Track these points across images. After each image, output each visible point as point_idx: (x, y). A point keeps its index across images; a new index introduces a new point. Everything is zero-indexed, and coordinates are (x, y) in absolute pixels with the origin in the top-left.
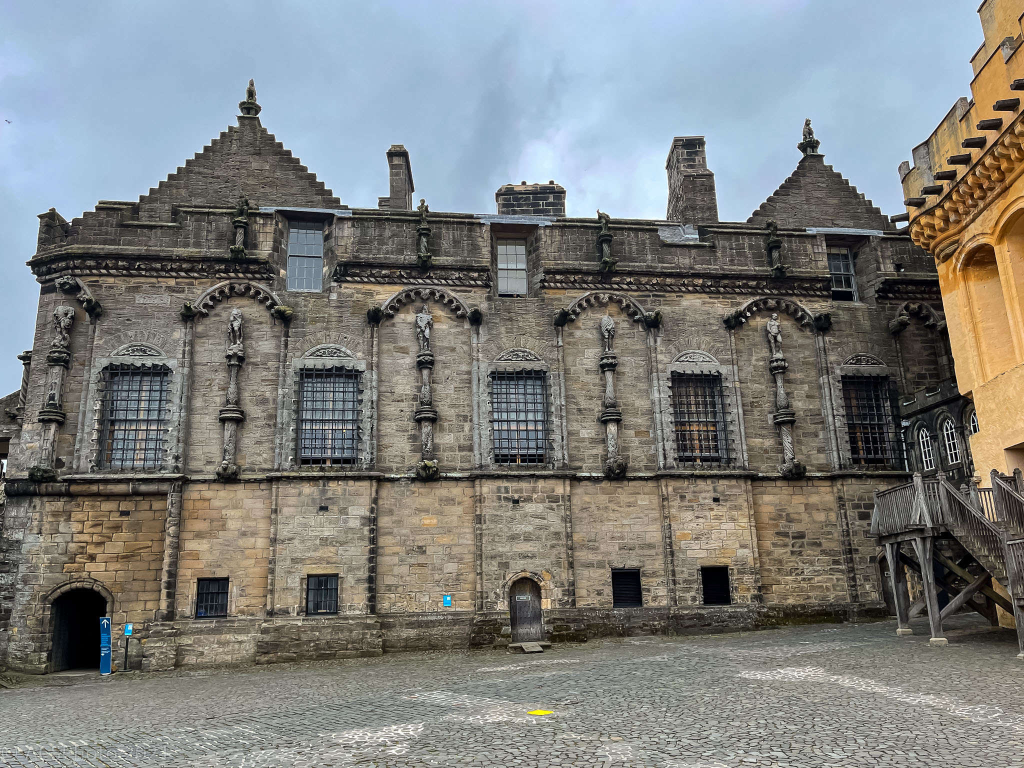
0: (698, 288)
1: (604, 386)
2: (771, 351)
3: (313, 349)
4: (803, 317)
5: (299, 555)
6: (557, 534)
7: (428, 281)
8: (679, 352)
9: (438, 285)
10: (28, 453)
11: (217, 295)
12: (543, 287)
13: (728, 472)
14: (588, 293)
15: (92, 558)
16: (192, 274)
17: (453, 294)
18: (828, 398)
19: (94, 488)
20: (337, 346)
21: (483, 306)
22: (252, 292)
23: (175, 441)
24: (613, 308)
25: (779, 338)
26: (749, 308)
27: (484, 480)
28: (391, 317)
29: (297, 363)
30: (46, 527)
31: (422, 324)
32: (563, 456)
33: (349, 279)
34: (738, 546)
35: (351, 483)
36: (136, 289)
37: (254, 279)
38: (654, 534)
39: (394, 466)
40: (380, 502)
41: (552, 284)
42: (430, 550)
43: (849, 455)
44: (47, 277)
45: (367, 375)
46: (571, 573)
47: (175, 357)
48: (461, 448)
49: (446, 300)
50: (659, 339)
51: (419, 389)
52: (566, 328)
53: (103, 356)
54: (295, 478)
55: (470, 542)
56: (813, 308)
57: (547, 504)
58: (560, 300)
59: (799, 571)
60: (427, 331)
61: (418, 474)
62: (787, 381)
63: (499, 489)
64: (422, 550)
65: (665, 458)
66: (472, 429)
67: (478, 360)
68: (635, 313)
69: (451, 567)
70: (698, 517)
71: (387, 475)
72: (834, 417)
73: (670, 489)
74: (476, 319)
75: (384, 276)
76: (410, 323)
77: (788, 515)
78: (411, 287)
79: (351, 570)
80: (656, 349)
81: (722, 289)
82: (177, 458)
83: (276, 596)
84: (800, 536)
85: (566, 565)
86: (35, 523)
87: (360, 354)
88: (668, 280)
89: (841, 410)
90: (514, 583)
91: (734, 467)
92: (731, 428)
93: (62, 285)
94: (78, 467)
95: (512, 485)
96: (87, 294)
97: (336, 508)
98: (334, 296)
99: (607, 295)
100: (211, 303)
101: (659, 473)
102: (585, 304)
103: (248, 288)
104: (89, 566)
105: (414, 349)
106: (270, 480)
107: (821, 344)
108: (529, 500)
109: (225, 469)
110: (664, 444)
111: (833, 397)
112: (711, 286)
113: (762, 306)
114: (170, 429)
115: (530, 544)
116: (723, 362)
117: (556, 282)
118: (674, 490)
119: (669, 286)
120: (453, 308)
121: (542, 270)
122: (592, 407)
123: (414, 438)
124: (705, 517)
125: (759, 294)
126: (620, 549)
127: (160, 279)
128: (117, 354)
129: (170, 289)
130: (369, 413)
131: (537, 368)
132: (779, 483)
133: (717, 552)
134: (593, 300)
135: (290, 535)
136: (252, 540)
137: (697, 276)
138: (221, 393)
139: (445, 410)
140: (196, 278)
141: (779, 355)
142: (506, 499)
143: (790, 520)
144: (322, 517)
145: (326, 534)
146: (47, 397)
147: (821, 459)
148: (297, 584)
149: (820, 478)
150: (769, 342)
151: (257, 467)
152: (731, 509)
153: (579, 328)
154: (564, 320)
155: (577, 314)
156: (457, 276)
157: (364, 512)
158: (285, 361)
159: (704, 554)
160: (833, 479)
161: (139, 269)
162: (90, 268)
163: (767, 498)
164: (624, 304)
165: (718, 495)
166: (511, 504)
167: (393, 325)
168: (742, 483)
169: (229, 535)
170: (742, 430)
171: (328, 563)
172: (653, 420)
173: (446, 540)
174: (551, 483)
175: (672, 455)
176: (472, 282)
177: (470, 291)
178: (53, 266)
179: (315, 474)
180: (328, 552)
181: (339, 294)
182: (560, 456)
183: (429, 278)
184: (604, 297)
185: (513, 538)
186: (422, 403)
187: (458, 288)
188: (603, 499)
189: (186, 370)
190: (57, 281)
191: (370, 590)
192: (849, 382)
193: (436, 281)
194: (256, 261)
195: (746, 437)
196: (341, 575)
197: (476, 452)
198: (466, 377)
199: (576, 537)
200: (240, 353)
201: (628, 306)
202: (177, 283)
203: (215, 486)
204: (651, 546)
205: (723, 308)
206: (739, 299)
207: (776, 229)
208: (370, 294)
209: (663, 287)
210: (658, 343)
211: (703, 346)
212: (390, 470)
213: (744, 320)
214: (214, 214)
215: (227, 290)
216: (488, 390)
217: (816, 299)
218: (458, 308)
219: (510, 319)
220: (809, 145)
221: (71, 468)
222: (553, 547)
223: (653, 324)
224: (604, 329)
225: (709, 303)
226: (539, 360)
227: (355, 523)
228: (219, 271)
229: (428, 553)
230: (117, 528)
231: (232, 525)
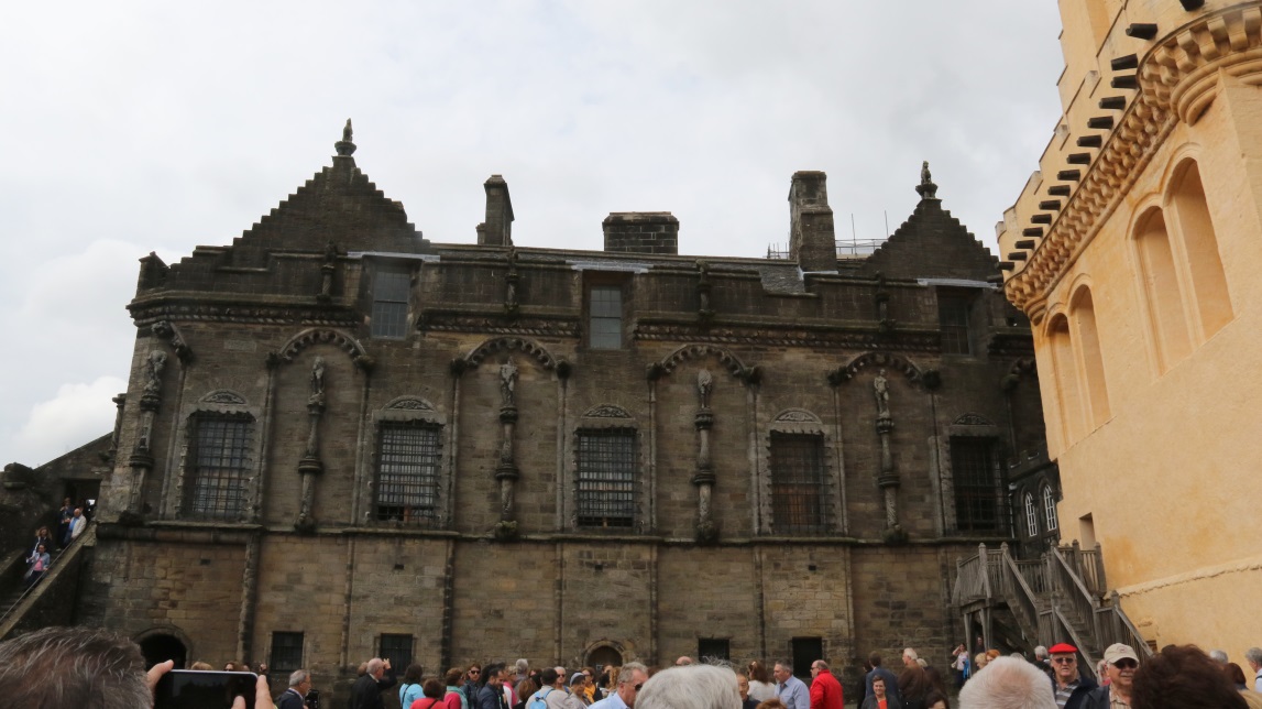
0: (802, 342)
1: (699, 445)
2: (878, 409)
3: (392, 401)
4: (912, 374)
5: (372, 613)
6: (641, 602)
7: (515, 331)
8: (780, 410)
9: (524, 335)
10: (118, 497)
11: (302, 342)
12: (637, 338)
13: (824, 539)
14: (685, 345)
15: (174, 605)
16: (278, 321)
17: (540, 345)
18: (935, 460)
19: (178, 535)
20: (418, 398)
21: (572, 358)
22: (336, 339)
23: (255, 491)
24: (712, 362)
25: (886, 396)
26: (856, 363)
27: (565, 544)
28: (476, 367)
29: (377, 414)
30: (132, 572)
31: (507, 376)
32: (651, 519)
33: (433, 327)
34: (833, 616)
35: (427, 542)
36: (224, 335)
37: (339, 326)
38: (746, 603)
39: (473, 525)
40: (457, 563)
41: (646, 336)
42: (507, 615)
43: (953, 520)
44: (145, 321)
45: (447, 429)
46: (654, 642)
47: (258, 405)
48: (543, 509)
49: (533, 351)
50: (759, 397)
51: (501, 444)
52: (660, 382)
53: (191, 402)
54: (370, 534)
55: (549, 608)
56: (921, 363)
57: (633, 571)
58: (653, 352)
59: (898, 643)
60: (511, 385)
61: (496, 535)
62: (894, 442)
63: (581, 554)
64: (499, 614)
65: (760, 523)
66: (555, 489)
67: (564, 416)
68: (734, 368)
69: (529, 633)
70: (792, 586)
71: (465, 535)
72: (940, 480)
73: (764, 557)
74: (564, 372)
75: (470, 325)
76: (494, 374)
77: (889, 584)
78: (497, 336)
79: (424, 631)
80: (755, 407)
81: (827, 344)
82: (256, 508)
83: (349, 653)
84: (901, 606)
85: (649, 634)
86: (122, 567)
87: (440, 407)
88: (770, 333)
89: (948, 472)
90: (595, 652)
91: (833, 534)
92: (832, 492)
93: (157, 330)
94: (164, 514)
95: (596, 551)
96: (180, 339)
97: (411, 568)
98: (417, 346)
99: (705, 348)
100: (295, 350)
101: (754, 539)
102: (681, 357)
103: (332, 336)
104: (171, 613)
105: (498, 401)
106: (346, 535)
107: (930, 403)
108: (613, 565)
109: (303, 522)
110: (759, 509)
111: (940, 459)
112: (815, 340)
113: (869, 361)
114: (251, 478)
115: (612, 611)
116: (825, 421)
117: (650, 333)
118: (769, 557)
119: (770, 338)
120: (541, 360)
121: (635, 320)
122: (685, 467)
123: (494, 497)
124: (800, 587)
125: (865, 349)
126: (709, 618)
127: (249, 326)
128: (204, 400)
129: (258, 336)
130: (448, 470)
131: (627, 425)
132: (881, 551)
133: (810, 623)
134: (689, 352)
135: (365, 593)
136: (327, 596)
137: (801, 329)
138: (301, 443)
139: (528, 468)
140: (281, 325)
141: (885, 414)
142: (589, 565)
143: (890, 589)
144: (398, 576)
145: (401, 593)
146: (138, 442)
147: (925, 524)
148: (371, 643)
149: (924, 545)
150: (876, 399)
151: (334, 521)
152: (827, 577)
153: (674, 382)
154: (658, 374)
155: (673, 368)
156: (545, 325)
157: (440, 572)
158: (365, 412)
159: (796, 625)
160: (937, 546)
161: (229, 315)
162: (184, 313)
163: (867, 566)
164: (723, 358)
165: (815, 563)
166: (593, 570)
167: (477, 376)
168: (840, 550)
169: (304, 589)
170: (844, 495)
171: (402, 623)
172: (749, 482)
173: (524, 605)
174: (637, 549)
175: (767, 520)
176: (562, 332)
177: (558, 342)
178: (150, 311)
179: (391, 531)
180: (403, 611)
181: (423, 343)
182: (648, 520)
183: (515, 327)
184: (702, 349)
185: (595, 605)
186: (503, 460)
187: (546, 338)
188: (692, 566)
189: (268, 419)
190: (154, 326)
191: (444, 652)
192: (958, 444)
193: (523, 331)
194: (342, 309)
195: (848, 501)
196: (416, 635)
197: (558, 514)
198: (551, 433)
199: (662, 606)
200: (320, 403)
201: (727, 360)
202: (264, 329)
203: (292, 539)
204: (742, 616)
205: (826, 364)
206: (845, 354)
207: (884, 280)
208: (454, 343)
209: (764, 340)
210: (758, 401)
211: (805, 404)
212: (468, 529)
213: (850, 376)
214: (304, 259)
215: (311, 337)
216: (575, 448)
217: (927, 354)
218: (545, 359)
219: (601, 372)
220: (927, 188)
221: (157, 513)
222: (636, 615)
223: (754, 379)
224: (700, 384)
225: (813, 358)
226: (629, 417)
227: (430, 584)
228: (304, 318)
229: (505, 617)
230: (197, 576)
231: (309, 579)
